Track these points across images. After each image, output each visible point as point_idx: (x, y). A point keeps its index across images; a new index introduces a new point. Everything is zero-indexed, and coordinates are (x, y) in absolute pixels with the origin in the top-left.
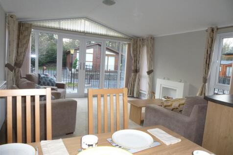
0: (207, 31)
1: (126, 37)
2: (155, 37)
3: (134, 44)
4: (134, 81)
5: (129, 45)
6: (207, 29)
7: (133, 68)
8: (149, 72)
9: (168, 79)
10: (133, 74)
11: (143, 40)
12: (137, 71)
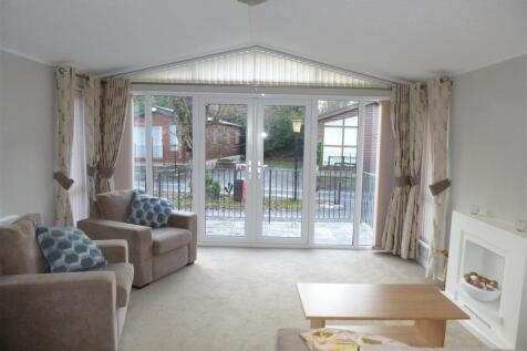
1: (375, 84)
5: (387, 105)
7: (398, 172)
8: (438, 188)
10: (398, 189)
12: (409, 181)
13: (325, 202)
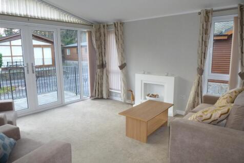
0: (200, 13)
1: (85, 23)
2: (125, 21)
3: (96, 32)
4: (102, 78)
5: (90, 33)
6: (200, 11)
7: (98, 63)
8: (122, 67)
9: (149, 73)
10: (98, 70)
11: (107, 26)
12: (103, 66)
13: (19, 86)
